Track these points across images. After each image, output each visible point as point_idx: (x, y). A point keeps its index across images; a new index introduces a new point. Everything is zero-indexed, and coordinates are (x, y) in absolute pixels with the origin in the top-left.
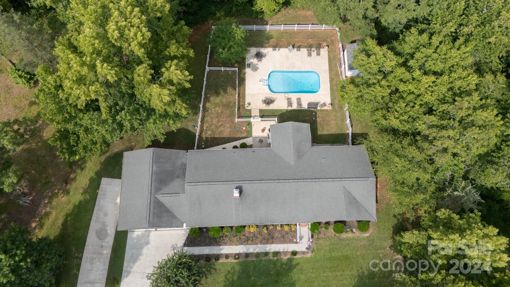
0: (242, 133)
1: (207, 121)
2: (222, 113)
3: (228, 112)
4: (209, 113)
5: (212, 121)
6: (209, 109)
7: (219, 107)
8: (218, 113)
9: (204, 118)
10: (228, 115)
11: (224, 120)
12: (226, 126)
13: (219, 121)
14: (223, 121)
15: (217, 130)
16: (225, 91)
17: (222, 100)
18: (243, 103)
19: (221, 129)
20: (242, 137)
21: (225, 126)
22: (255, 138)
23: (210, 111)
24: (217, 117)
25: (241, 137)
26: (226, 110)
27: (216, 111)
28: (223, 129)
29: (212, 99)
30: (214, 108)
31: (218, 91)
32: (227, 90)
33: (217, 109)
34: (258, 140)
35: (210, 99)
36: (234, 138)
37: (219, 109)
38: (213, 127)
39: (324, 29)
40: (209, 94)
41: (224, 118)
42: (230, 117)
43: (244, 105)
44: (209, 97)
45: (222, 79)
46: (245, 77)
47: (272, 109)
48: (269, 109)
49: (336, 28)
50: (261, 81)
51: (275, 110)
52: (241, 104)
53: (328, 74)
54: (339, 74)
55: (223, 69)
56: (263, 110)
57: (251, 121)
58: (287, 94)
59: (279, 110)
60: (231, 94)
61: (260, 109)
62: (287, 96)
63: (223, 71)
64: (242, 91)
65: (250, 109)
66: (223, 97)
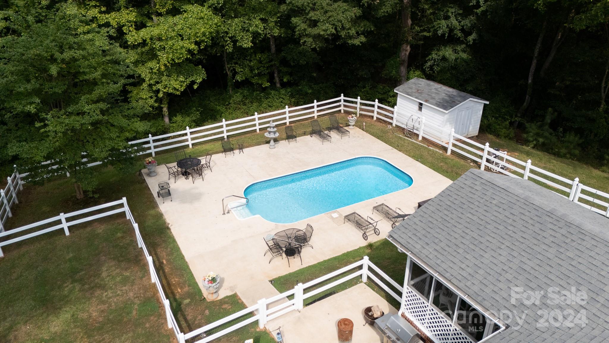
16: (92, 285)
17: (85, 315)
18: (186, 289)
29: (24, 330)
31: (55, 293)
32: (98, 275)
39: (318, 116)
43: (195, 293)
45: (71, 255)
46: (165, 223)
47: (314, 262)
48: (304, 266)
49: (342, 108)
50: (226, 211)
51: (329, 260)
52: (178, 292)
53: (401, 153)
54: (421, 146)
55: (65, 225)
56: (286, 276)
57: (261, 326)
58: (335, 212)
59: (341, 255)
60: (125, 281)
61: (271, 279)
62: (340, 215)
63: (67, 233)
64: (168, 255)
65: (229, 293)
66: (85, 303)
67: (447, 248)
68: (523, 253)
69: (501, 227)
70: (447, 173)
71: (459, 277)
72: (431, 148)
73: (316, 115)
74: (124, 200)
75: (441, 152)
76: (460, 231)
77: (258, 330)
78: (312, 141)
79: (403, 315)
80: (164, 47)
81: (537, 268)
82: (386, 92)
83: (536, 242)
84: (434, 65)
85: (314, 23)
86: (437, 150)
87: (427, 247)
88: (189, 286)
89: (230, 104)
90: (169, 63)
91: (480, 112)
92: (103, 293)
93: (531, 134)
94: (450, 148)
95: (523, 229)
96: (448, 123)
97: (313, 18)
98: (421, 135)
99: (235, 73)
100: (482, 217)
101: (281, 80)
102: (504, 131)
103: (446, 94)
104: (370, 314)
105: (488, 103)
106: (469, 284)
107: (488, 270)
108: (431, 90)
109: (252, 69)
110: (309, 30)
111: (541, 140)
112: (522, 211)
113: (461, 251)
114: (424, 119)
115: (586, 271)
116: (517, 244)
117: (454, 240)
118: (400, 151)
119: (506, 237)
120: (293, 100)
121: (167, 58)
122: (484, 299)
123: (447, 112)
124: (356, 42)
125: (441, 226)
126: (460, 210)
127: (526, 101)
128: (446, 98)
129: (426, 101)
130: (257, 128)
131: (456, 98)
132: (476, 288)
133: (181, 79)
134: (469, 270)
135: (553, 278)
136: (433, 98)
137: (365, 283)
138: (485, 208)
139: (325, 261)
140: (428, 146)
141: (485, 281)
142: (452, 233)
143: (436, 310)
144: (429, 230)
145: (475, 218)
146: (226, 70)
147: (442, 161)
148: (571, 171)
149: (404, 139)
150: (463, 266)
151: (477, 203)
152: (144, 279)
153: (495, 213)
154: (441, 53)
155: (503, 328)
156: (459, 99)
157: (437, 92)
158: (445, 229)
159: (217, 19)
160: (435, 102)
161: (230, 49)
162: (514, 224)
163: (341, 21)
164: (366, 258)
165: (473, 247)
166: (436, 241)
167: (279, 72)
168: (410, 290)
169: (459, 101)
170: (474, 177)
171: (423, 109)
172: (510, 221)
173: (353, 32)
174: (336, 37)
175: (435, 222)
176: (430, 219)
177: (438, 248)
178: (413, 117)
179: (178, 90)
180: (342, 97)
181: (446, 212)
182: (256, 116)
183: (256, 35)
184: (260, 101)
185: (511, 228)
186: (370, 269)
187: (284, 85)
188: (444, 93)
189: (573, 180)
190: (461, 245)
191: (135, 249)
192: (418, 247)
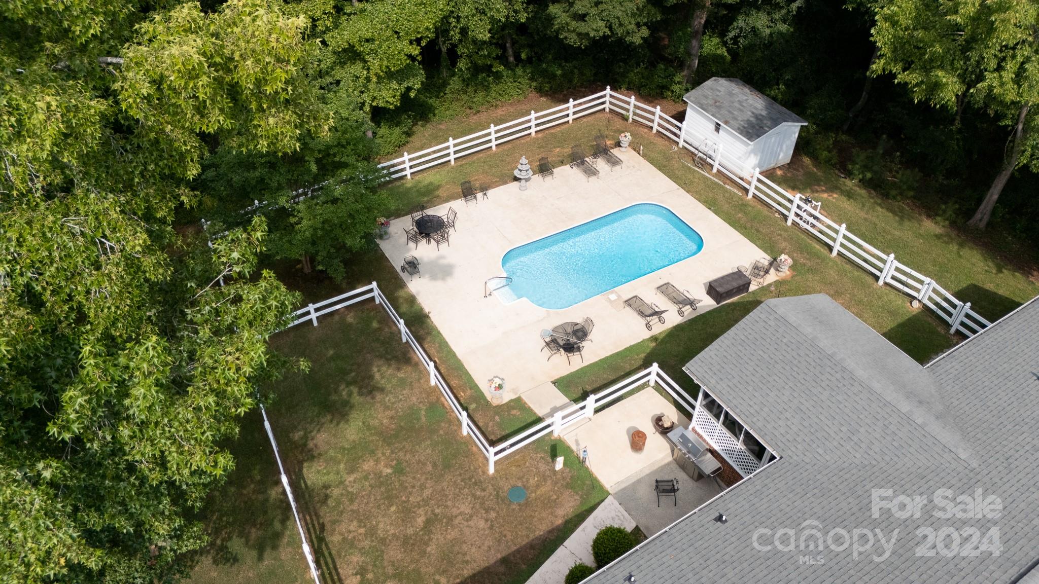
0: (550, 504)
1: (350, 544)
2: (399, 470)
3: (425, 451)
4: (339, 502)
5: (372, 532)
6: (326, 487)
7: (373, 453)
8: (381, 481)
9: (321, 540)
10: (435, 465)
11: (427, 492)
12: (455, 511)
13: (407, 513)
14: (426, 502)
15: (423, 553)
16: (369, 388)
17: (375, 423)
18: (469, 392)
19: (439, 539)
20: (567, 523)
21: (451, 519)
22: (626, 497)
23: (336, 492)
24: (390, 498)
25: (559, 521)
26: (413, 452)
27: (366, 478)
28: (452, 534)
29: (321, 438)
30: (351, 471)
31: (334, 397)
32: (371, 377)
33: (368, 466)
34: (647, 493)
35: (311, 444)
36: (531, 546)
37: (377, 461)
38: (394, 553)
39: (574, 120)
40: (295, 428)
41: (423, 487)
42: (447, 466)
43: (479, 397)
44: (305, 437)
45: (331, 352)
46: (422, 309)
47: (596, 359)
48: (586, 363)
49: (607, 106)
50: (488, 293)
51: (611, 356)
52: (462, 396)
53: (688, 196)
54: (716, 183)
55: (314, 316)
56: (568, 376)
57: (556, 435)
58: (612, 293)
59: (624, 350)
60: (402, 382)
61: (553, 380)
62: (619, 296)
63: (315, 323)
64: (438, 352)
65: (513, 397)
66: (370, 409)
67: (738, 385)
68: (802, 394)
69: (787, 368)
70: (746, 229)
71: (747, 413)
72: (728, 187)
73: (571, 117)
74: (374, 284)
75: (740, 194)
76: (751, 369)
77: (552, 438)
78: (574, 177)
79: (693, 429)
80: (377, 51)
81: (811, 408)
82: (670, 76)
83: (814, 384)
84: (739, 36)
86: (735, 191)
87: (721, 383)
88: (471, 389)
89: (445, 94)
90: (382, 71)
91: (795, 134)
92: (384, 398)
93: (857, 166)
94: (752, 190)
95: (806, 371)
96: (752, 155)
97: (580, 12)
98: (716, 166)
100: (772, 356)
101: (517, 55)
102: (825, 153)
103: (753, 113)
104: (660, 423)
105: (806, 124)
106: (755, 420)
107: (772, 408)
108: (733, 103)
110: (574, 24)
111: (869, 175)
112: (808, 352)
113: (750, 388)
114: (721, 148)
115: (849, 414)
116: (799, 385)
117: (745, 378)
118: (688, 192)
119: (790, 377)
120: (534, 84)
121: (381, 66)
122: (766, 434)
123: (752, 143)
124: (636, 37)
125: (735, 362)
126: (753, 346)
127: (862, 99)
128: (752, 119)
129: (726, 123)
130: (494, 144)
131: (765, 122)
132: (760, 424)
133: (394, 85)
134: (756, 407)
135: (822, 418)
136: (735, 119)
137: (653, 387)
138: (776, 346)
139: (607, 358)
140: (725, 183)
141: (768, 418)
142: (744, 370)
143: (725, 430)
144: (723, 365)
145: (765, 356)
146: (439, 45)
147: (741, 209)
148: (896, 225)
149: (694, 170)
150: (751, 403)
151: (768, 340)
152: (422, 381)
153: (784, 353)
154: (751, 21)
155: (778, 458)
156: (769, 123)
157: (742, 108)
158: (738, 365)
160: (737, 125)
162: (799, 365)
163: (618, 18)
164: (655, 365)
165: (761, 385)
166: (729, 377)
167: (514, 43)
168: (702, 410)
169: (768, 127)
170: (769, 310)
171: (720, 131)
172: (795, 362)
175: (729, 357)
176: (725, 354)
177: (730, 384)
178: (707, 141)
179: (391, 104)
180: (608, 90)
181: (740, 347)
182: (492, 129)
185: (795, 369)
186: (658, 375)
187: (521, 63)
188: (750, 111)
189: (888, 255)
190: (751, 383)
191: (399, 344)
192: (713, 381)
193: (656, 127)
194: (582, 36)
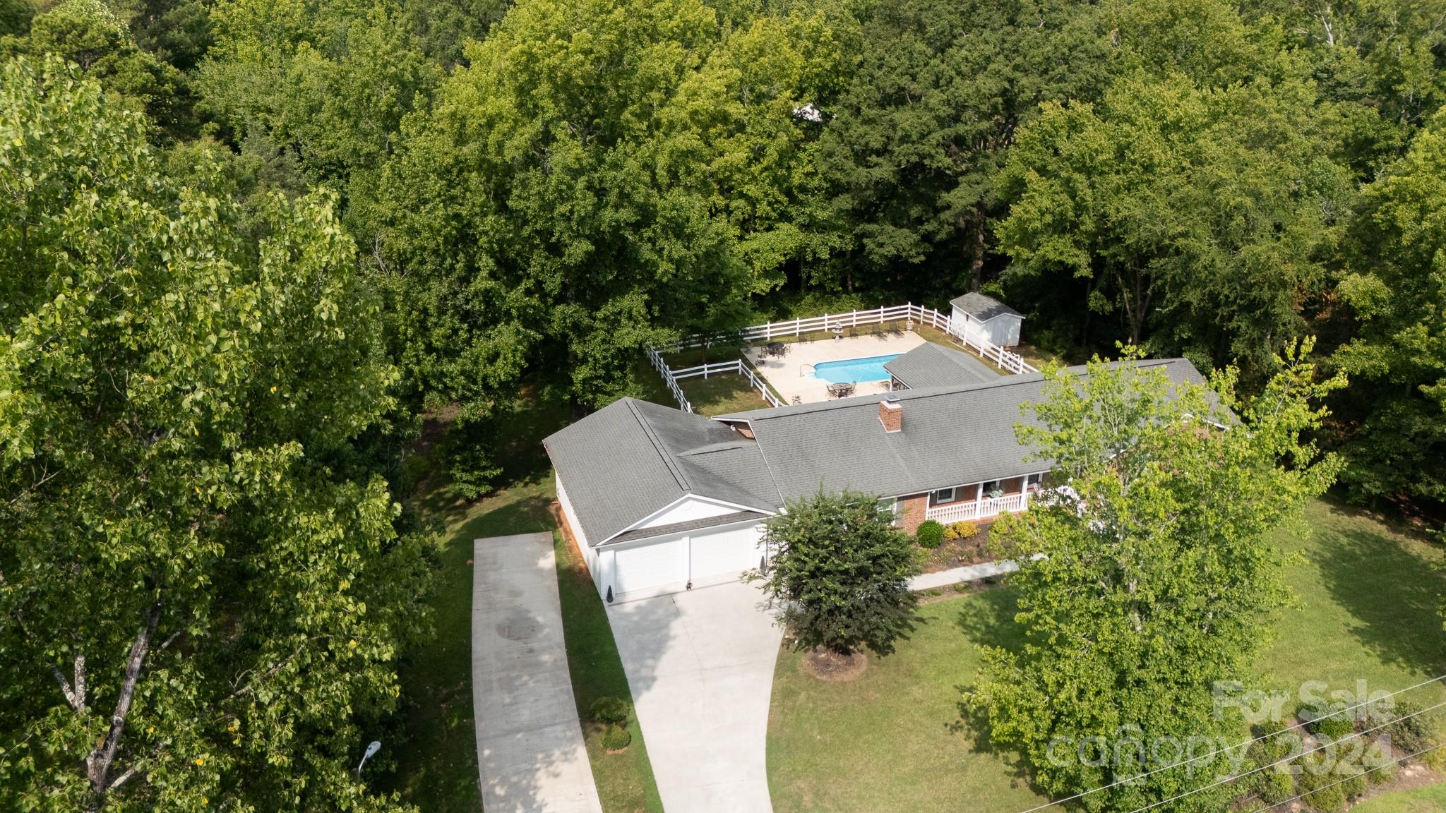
16: (729, 397)
17: (731, 407)
31: (711, 399)
32: (732, 395)
39: (884, 321)
45: (712, 387)
46: (763, 377)
49: (909, 315)
50: (802, 375)
54: (965, 349)
72: (970, 352)
73: (882, 320)
74: (739, 362)
78: (873, 339)
80: (760, 258)
82: (945, 304)
85: (881, 245)
90: (761, 270)
91: (1017, 323)
94: (982, 352)
96: (986, 332)
98: (965, 341)
99: (809, 277)
101: (853, 285)
103: (988, 308)
109: (825, 274)
110: (876, 250)
114: (967, 328)
120: (862, 304)
121: (761, 266)
123: (984, 323)
124: (916, 261)
128: (986, 311)
129: (973, 312)
130: (826, 328)
131: (993, 312)
133: (768, 282)
136: (977, 311)
140: (968, 350)
149: (951, 343)
156: (996, 313)
157: (982, 306)
159: (802, 236)
160: (977, 314)
161: (809, 258)
163: (903, 245)
167: (853, 277)
171: (968, 320)
173: (913, 253)
174: (898, 257)
178: (960, 325)
179: (763, 291)
180: (910, 306)
182: (826, 317)
183: (832, 249)
184: (831, 304)
187: (856, 290)
193: (935, 323)
194: (882, 256)
